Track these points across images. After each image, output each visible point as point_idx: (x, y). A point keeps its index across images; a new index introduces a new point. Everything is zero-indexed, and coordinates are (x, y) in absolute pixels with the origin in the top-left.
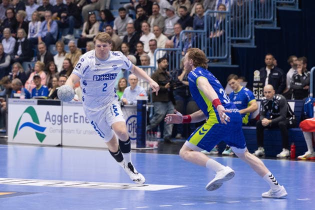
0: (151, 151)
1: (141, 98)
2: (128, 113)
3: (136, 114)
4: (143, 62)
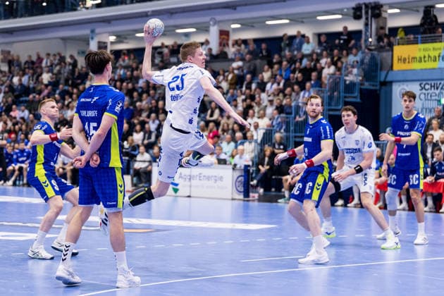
2: (237, 174)
3: (243, 174)
4: (249, 138)
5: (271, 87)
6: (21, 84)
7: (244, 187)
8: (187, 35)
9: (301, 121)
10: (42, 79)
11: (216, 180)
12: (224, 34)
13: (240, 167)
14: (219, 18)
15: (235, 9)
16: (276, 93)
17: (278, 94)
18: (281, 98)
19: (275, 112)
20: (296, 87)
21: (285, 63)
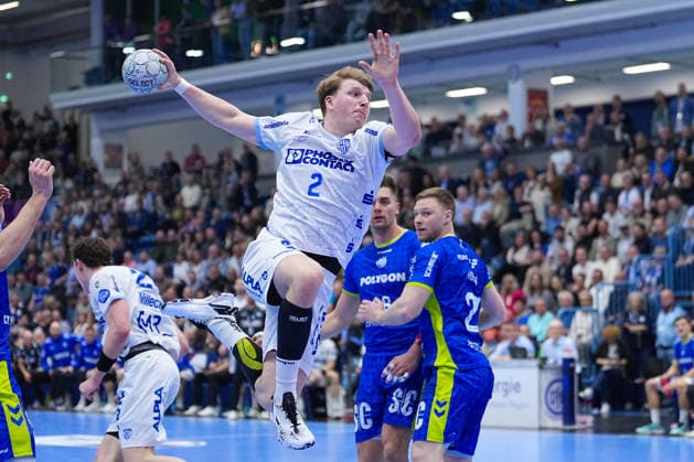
0: (584, 430)
1: (567, 355)
2: (549, 377)
3: (560, 376)
4: (583, 303)
5: (627, 198)
6: (142, 210)
7: (563, 402)
8: (469, 101)
9: (688, 266)
10: (182, 199)
11: (506, 391)
12: (537, 97)
13: (556, 362)
14: (525, 65)
15: (556, 45)
16: (638, 211)
17: (643, 214)
18: (646, 221)
19: (633, 249)
20: (673, 199)
21: (660, 152)
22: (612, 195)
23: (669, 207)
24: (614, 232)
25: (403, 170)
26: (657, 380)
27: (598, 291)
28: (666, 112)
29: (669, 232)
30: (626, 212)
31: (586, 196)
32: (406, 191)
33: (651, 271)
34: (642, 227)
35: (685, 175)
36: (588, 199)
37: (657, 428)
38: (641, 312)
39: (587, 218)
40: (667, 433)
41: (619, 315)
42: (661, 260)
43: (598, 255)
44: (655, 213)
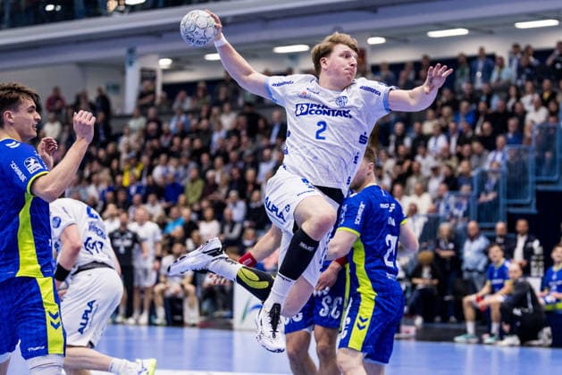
0: (408, 339)
5: (435, 144)
15: (376, 12)
16: (446, 154)
17: (450, 157)
18: (453, 162)
19: (443, 187)
20: (476, 145)
21: (464, 105)
22: (422, 140)
23: (472, 152)
24: (426, 172)
25: (241, 114)
26: (472, 298)
27: (414, 221)
28: (467, 71)
29: (474, 173)
30: (434, 155)
31: (400, 140)
32: (243, 133)
33: (458, 205)
34: (450, 167)
35: (486, 125)
36: (402, 144)
37: (472, 337)
38: (450, 240)
39: (402, 159)
40: (481, 342)
41: (432, 243)
42: (467, 197)
43: (412, 191)
44: (460, 157)
